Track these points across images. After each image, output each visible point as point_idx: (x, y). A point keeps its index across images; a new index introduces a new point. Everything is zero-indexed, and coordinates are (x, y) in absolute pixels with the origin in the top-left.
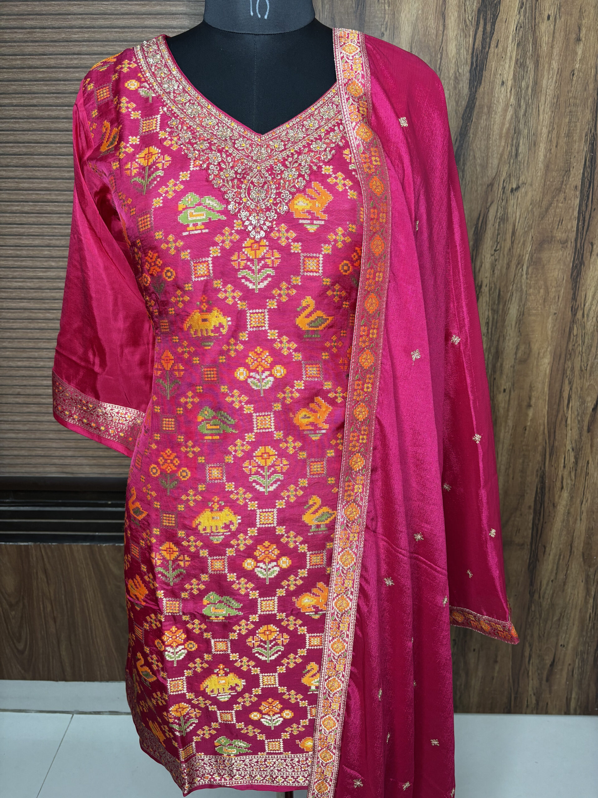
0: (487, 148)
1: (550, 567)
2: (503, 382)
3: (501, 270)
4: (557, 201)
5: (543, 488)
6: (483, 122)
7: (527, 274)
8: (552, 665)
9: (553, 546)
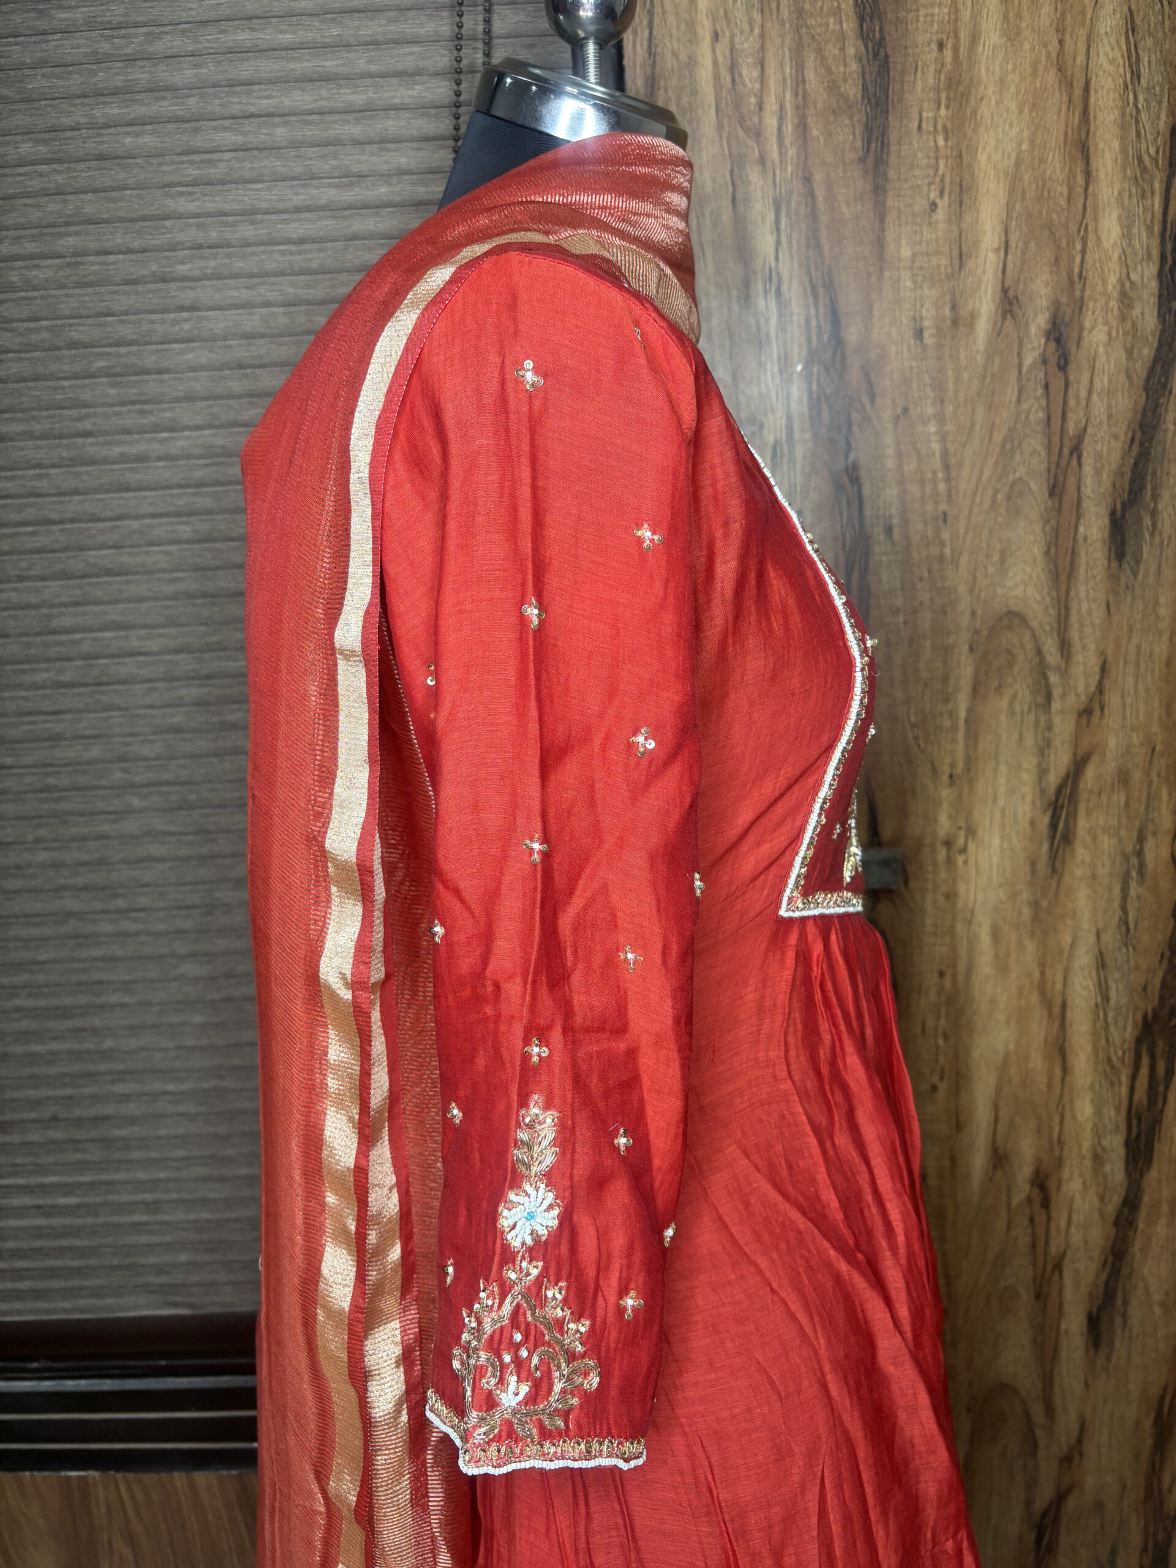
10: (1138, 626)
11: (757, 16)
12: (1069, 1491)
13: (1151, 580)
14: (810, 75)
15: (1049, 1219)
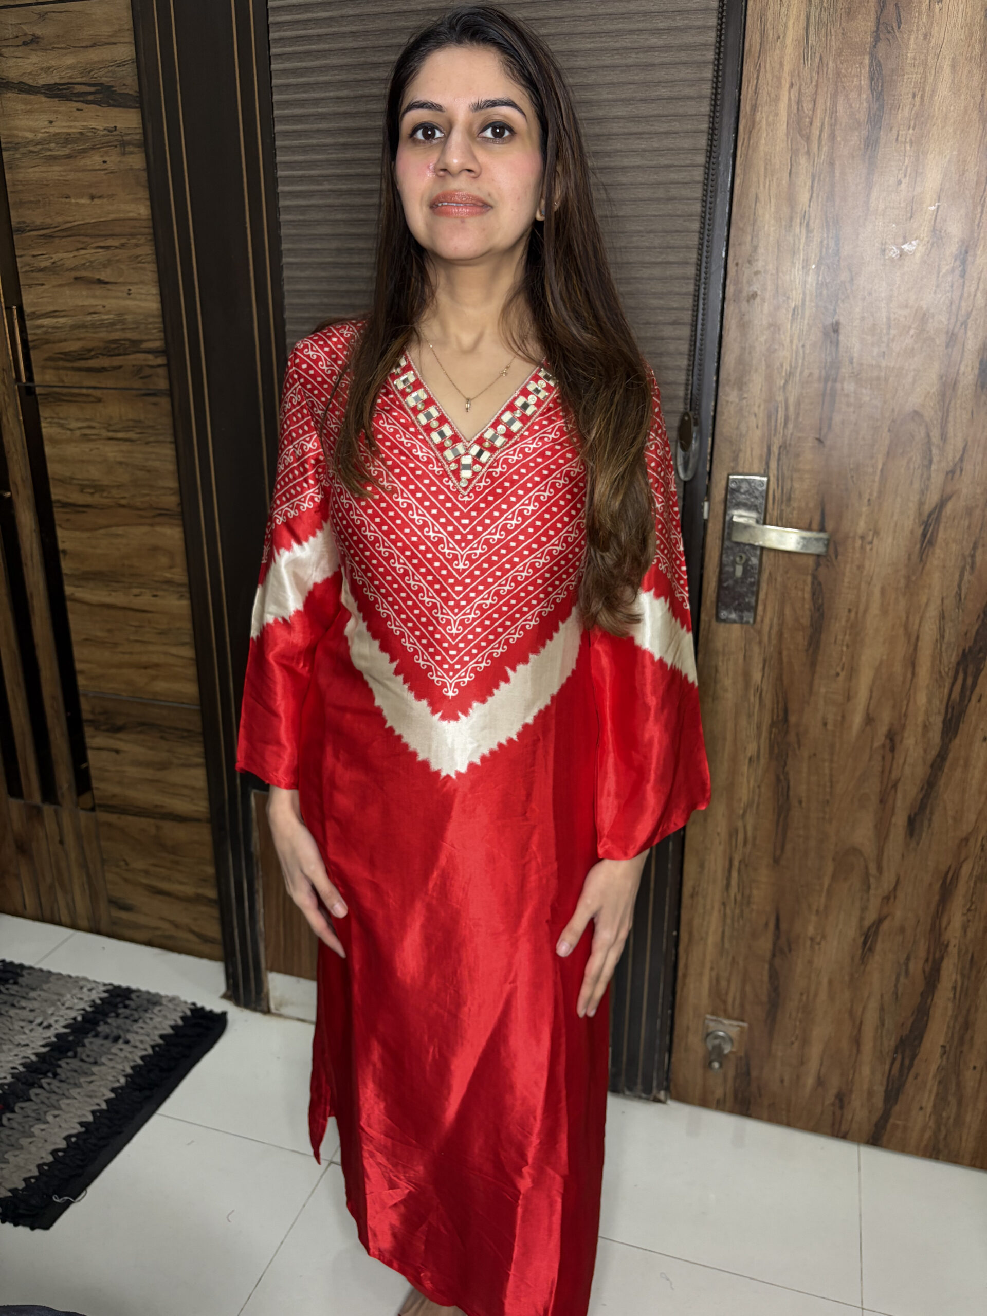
11: (815, 75)
12: (886, 917)
14: (840, 108)
15: (893, 758)
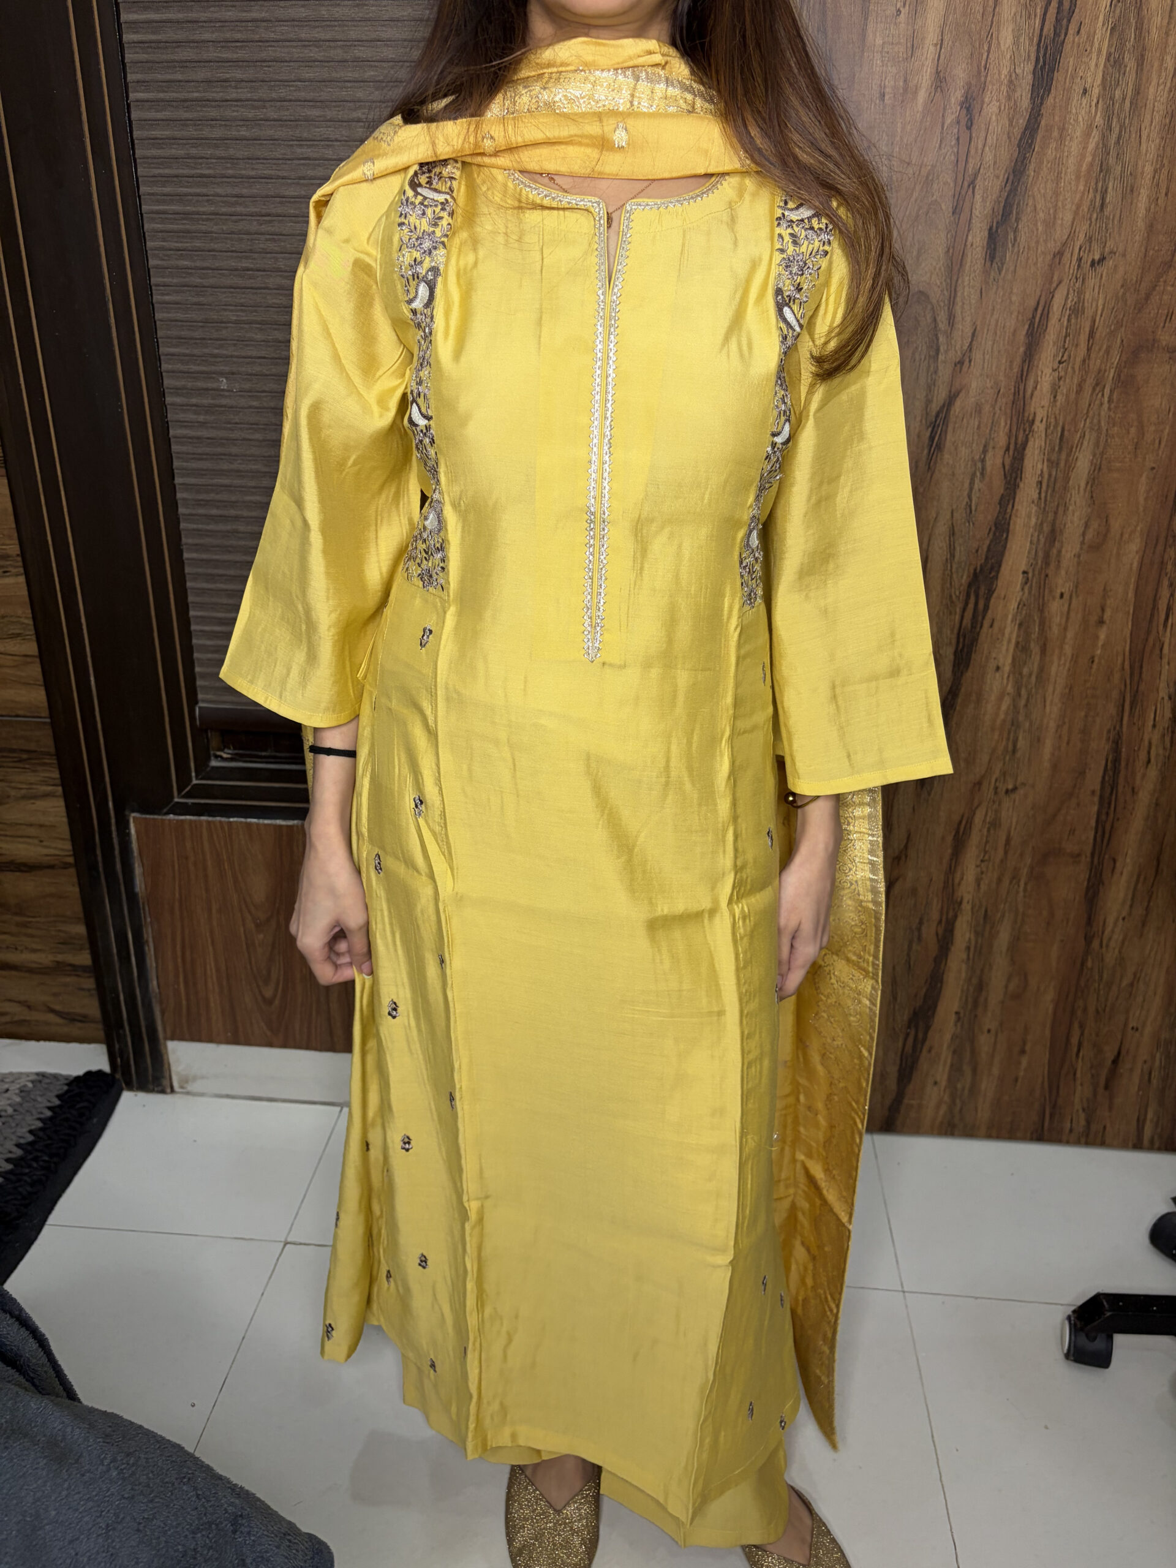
0: (1056, 194)
1: (1122, 895)
2: (1060, 582)
3: (1067, 396)
4: (1165, 282)
5: (1116, 761)
6: (1050, 153)
7: (1109, 401)
8: (1115, 1061)
9: (1128, 860)
10: (999, 307)
13: (1009, 276)
